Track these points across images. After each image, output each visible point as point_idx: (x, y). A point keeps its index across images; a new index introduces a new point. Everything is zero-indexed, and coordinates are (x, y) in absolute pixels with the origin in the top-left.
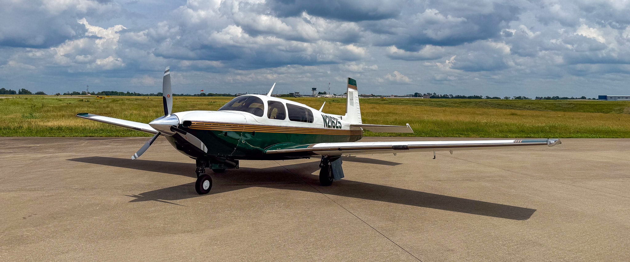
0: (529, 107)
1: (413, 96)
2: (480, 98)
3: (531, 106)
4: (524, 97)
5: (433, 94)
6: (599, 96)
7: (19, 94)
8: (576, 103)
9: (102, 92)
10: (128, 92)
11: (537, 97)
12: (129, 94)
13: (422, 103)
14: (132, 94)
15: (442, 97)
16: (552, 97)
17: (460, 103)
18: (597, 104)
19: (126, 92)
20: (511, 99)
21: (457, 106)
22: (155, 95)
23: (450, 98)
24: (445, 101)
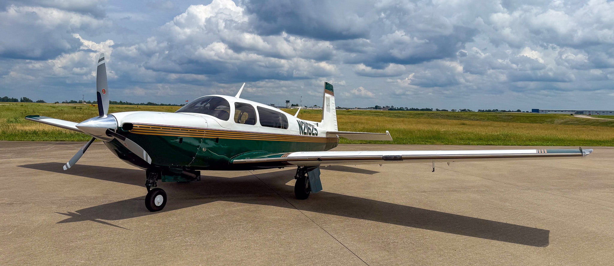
0: (474, 118)
1: (374, 108)
2: (431, 110)
3: (475, 117)
4: (469, 110)
5: (391, 107)
6: (532, 109)
7: (21, 102)
8: (514, 115)
10: (120, 102)
11: (479, 110)
13: (382, 114)
14: (124, 104)
15: (398, 110)
16: (492, 110)
17: (414, 114)
18: (532, 116)
19: (119, 102)
20: (457, 111)
21: (412, 117)
22: (145, 105)
23: (405, 110)
24: (402, 113)
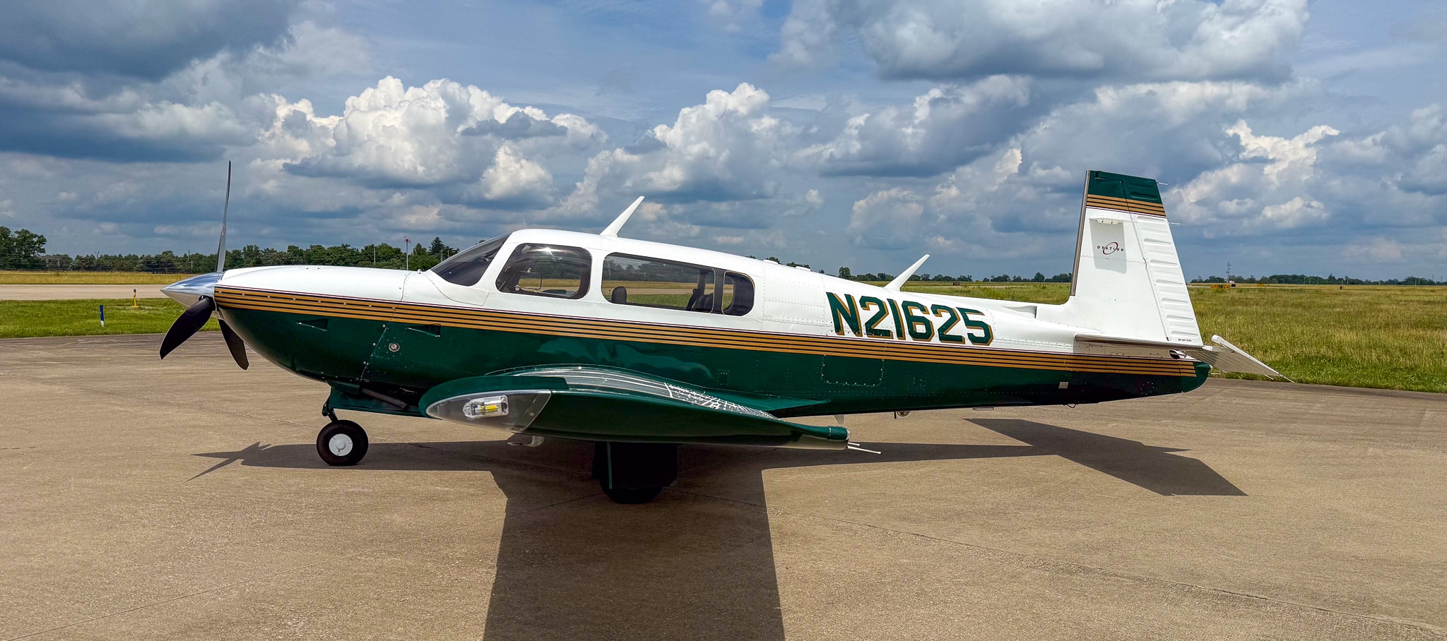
9: (1272, 277)
10: (1330, 277)
12: (1332, 280)
14: (1339, 281)
19: (1326, 277)
22: (1400, 284)
